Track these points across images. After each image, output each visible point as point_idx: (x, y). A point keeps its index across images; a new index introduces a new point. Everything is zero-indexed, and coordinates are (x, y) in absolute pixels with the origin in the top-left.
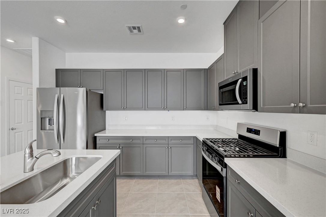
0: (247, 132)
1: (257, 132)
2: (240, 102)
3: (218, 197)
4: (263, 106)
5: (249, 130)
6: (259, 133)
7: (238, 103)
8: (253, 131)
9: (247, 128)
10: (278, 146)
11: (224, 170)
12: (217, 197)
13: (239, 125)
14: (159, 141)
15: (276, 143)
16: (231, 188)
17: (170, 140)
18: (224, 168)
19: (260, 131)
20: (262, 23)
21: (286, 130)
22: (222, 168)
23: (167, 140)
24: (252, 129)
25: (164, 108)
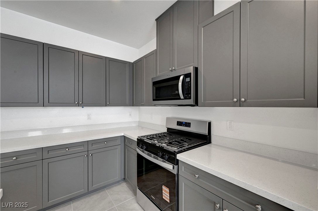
0: (177, 125)
1: (188, 125)
2: (182, 97)
3: (166, 198)
4: (203, 101)
5: (179, 123)
6: (190, 125)
7: (180, 99)
8: (184, 124)
9: (178, 122)
10: (207, 135)
11: (176, 167)
12: (163, 197)
13: (168, 120)
14: (72, 150)
15: (205, 132)
16: (184, 184)
17: (90, 145)
18: (175, 165)
19: (190, 123)
20: (202, 28)
21: (211, 121)
22: (173, 166)
23: (86, 146)
24: (182, 122)
25: (78, 103)
